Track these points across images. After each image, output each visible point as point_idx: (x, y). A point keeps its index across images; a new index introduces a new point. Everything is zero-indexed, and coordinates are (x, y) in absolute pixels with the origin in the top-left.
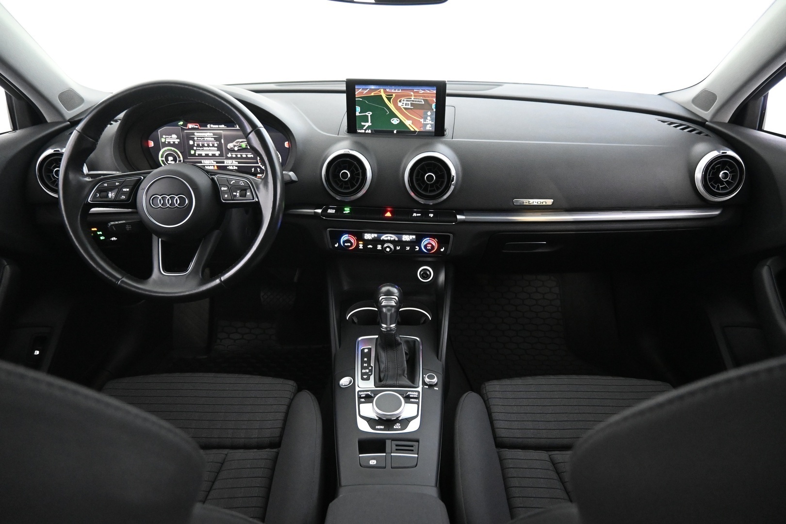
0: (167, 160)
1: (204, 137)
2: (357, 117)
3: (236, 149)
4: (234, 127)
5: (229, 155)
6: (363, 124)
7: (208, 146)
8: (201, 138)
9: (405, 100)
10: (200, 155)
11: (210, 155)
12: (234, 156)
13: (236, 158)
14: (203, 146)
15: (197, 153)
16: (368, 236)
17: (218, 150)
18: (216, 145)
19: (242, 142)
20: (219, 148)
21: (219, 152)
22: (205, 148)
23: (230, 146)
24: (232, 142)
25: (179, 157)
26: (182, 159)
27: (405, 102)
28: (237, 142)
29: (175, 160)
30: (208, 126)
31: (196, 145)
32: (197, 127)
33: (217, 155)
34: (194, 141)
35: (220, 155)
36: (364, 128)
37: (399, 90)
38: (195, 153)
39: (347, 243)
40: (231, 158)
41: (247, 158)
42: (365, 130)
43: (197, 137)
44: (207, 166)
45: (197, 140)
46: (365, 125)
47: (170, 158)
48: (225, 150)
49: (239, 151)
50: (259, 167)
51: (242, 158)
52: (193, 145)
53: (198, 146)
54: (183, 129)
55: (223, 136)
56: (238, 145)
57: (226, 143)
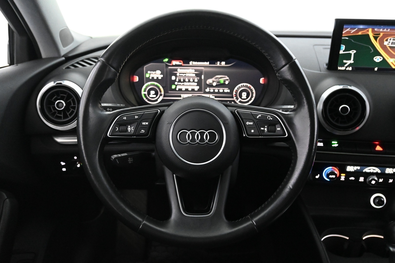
0: (149, 93)
1: (186, 73)
2: (340, 56)
3: (214, 84)
4: (215, 64)
5: (207, 90)
6: (345, 61)
7: (189, 81)
8: (183, 73)
9: (392, 39)
10: (180, 90)
11: (190, 89)
12: (212, 91)
13: (214, 93)
14: (184, 81)
15: (178, 87)
16: (350, 169)
17: (197, 85)
18: (196, 80)
19: (221, 78)
20: (199, 83)
21: (198, 87)
22: (185, 83)
23: (209, 81)
24: (211, 77)
25: (161, 91)
26: (163, 93)
27: (391, 41)
28: (216, 78)
29: (156, 94)
30: (191, 63)
31: (177, 80)
32: (180, 64)
33: (196, 89)
34: (176, 76)
35: (199, 90)
36: (346, 65)
37: (387, 29)
38: (176, 88)
39: (332, 175)
40: (209, 93)
41: (223, 93)
42: (346, 67)
43: (180, 73)
45: (180, 75)
46: (346, 63)
47: (152, 92)
48: (204, 85)
49: (217, 86)
50: (234, 101)
51: (219, 92)
52: (175, 81)
53: (180, 81)
54: (167, 66)
55: (203, 73)
56: (216, 81)
57: (206, 79)
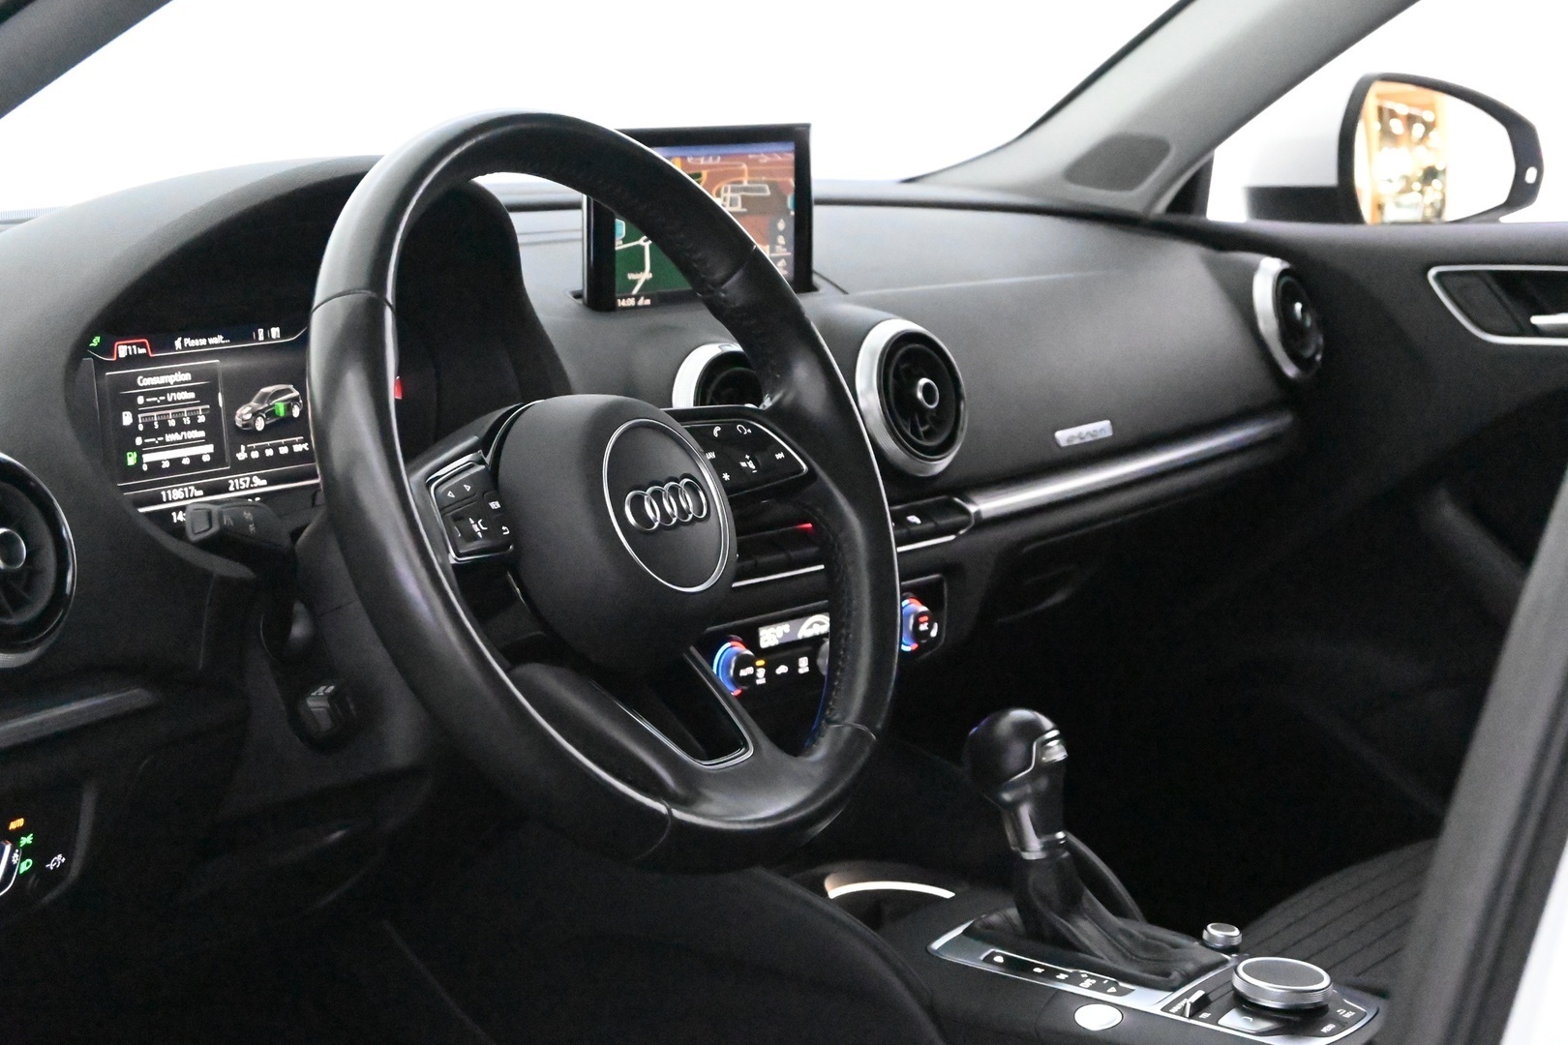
1: (164, 393)
2: (617, 256)
3: (260, 425)
4: (252, 339)
5: (242, 456)
6: (631, 276)
7: (180, 427)
8: (157, 394)
9: (729, 187)
10: (155, 466)
11: (186, 462)
12: (255, 455)
13: (263, 461)
14: (165, 429)
15: (148, 458)
16: (770, 636)
17: (206, 441)
18: (202, 419)
19: (275, 395)
20: (212, 430)
21: (210, 448)
22: (169, 438)
23: (244, 413)
24: (247, 401)
27: (729, 195)
28: (261, 400)
30: (178, 344)
31: (141, 427)
32: (142, 351)
33: (206, 458)
34: (135, 411)
35: (217, 459)
36: (635, 291)
37: (715, 159)
38: (140, 460)
39: (744, 667)
40: (248, 466)
41: (292, 457)
42: (637, 298)
43: (146, 395)
44: (177, 509)
45: (146, 404)
46: (635, 282)
48: (229, 432)
49: (271, 431)
51: (278, 459)
52: (133, 431)
53: (150, 433)
54: (102, 367)
55: (220, 379)
56: (263, 411)
57: (233, 405)
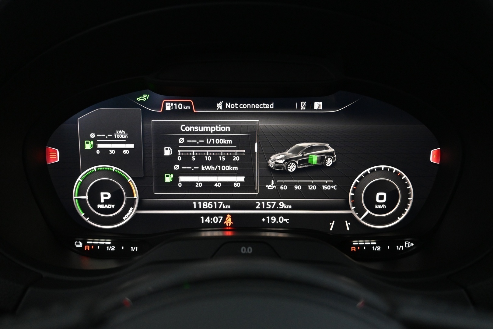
0: (95, 200)
1: (204, 138)
3: (292, 168)
4: (293, 108)
5: (271, 187)
7: (215, 161)
8: (197, 138)
10: (190, 186)
11: (218, 185)
12: (284, 187)
13: (290, 193)
14: (201, 160)
15: (182, 179)
17: (240, 173)
18: (237, 158)
19: (311, 149)
21: (242, 178)
22: (204, 167)
23: (277, 159)
24: (282, 150)
25: (130, 192)
26: (136, 196)
28: (296, 151)
29: (116, 199)
30: (219, 105)
31: (179, 159)
32: (187, 108)
33: (237, 185)
34: (175, 148)
35: (246, 187)
38: (176, 180)
40: (277, 194)
41: (319, 192)
43: (187, 138)
44: (205, 215)
45: (186, 143)
47: (105, 196)
48: (261, 171)
49: (299, 173)
50: (350, 217)
51: (305, 192)
52: (173, 159)
54: (147, 115)
55: (258, 134)
56: (296, 159)
57: (266, 154)
